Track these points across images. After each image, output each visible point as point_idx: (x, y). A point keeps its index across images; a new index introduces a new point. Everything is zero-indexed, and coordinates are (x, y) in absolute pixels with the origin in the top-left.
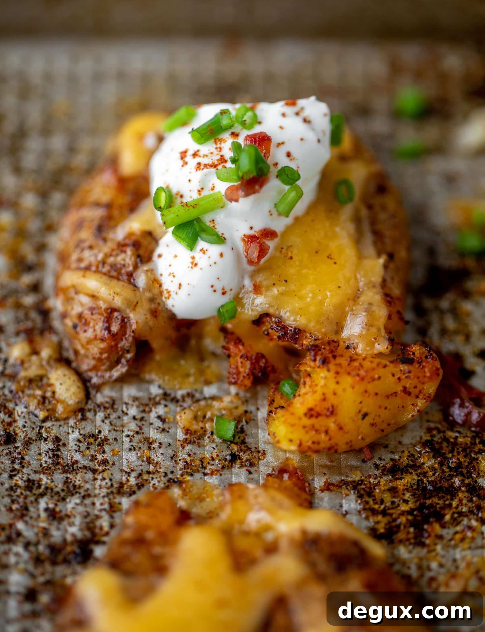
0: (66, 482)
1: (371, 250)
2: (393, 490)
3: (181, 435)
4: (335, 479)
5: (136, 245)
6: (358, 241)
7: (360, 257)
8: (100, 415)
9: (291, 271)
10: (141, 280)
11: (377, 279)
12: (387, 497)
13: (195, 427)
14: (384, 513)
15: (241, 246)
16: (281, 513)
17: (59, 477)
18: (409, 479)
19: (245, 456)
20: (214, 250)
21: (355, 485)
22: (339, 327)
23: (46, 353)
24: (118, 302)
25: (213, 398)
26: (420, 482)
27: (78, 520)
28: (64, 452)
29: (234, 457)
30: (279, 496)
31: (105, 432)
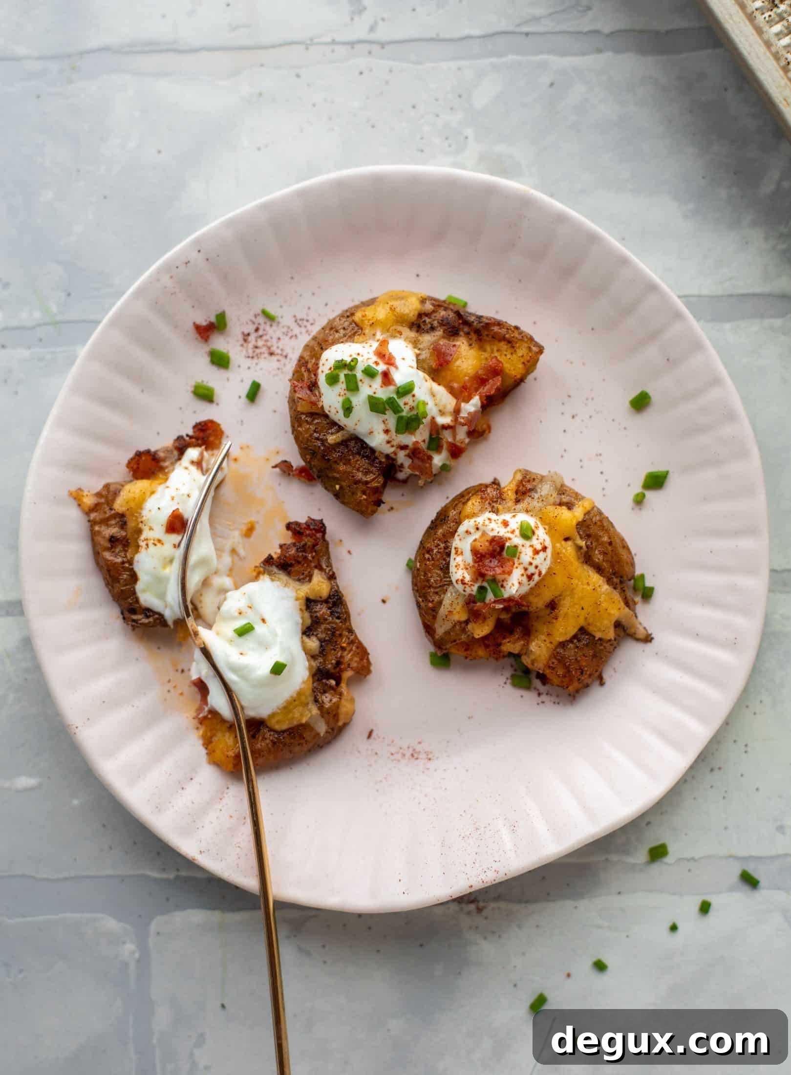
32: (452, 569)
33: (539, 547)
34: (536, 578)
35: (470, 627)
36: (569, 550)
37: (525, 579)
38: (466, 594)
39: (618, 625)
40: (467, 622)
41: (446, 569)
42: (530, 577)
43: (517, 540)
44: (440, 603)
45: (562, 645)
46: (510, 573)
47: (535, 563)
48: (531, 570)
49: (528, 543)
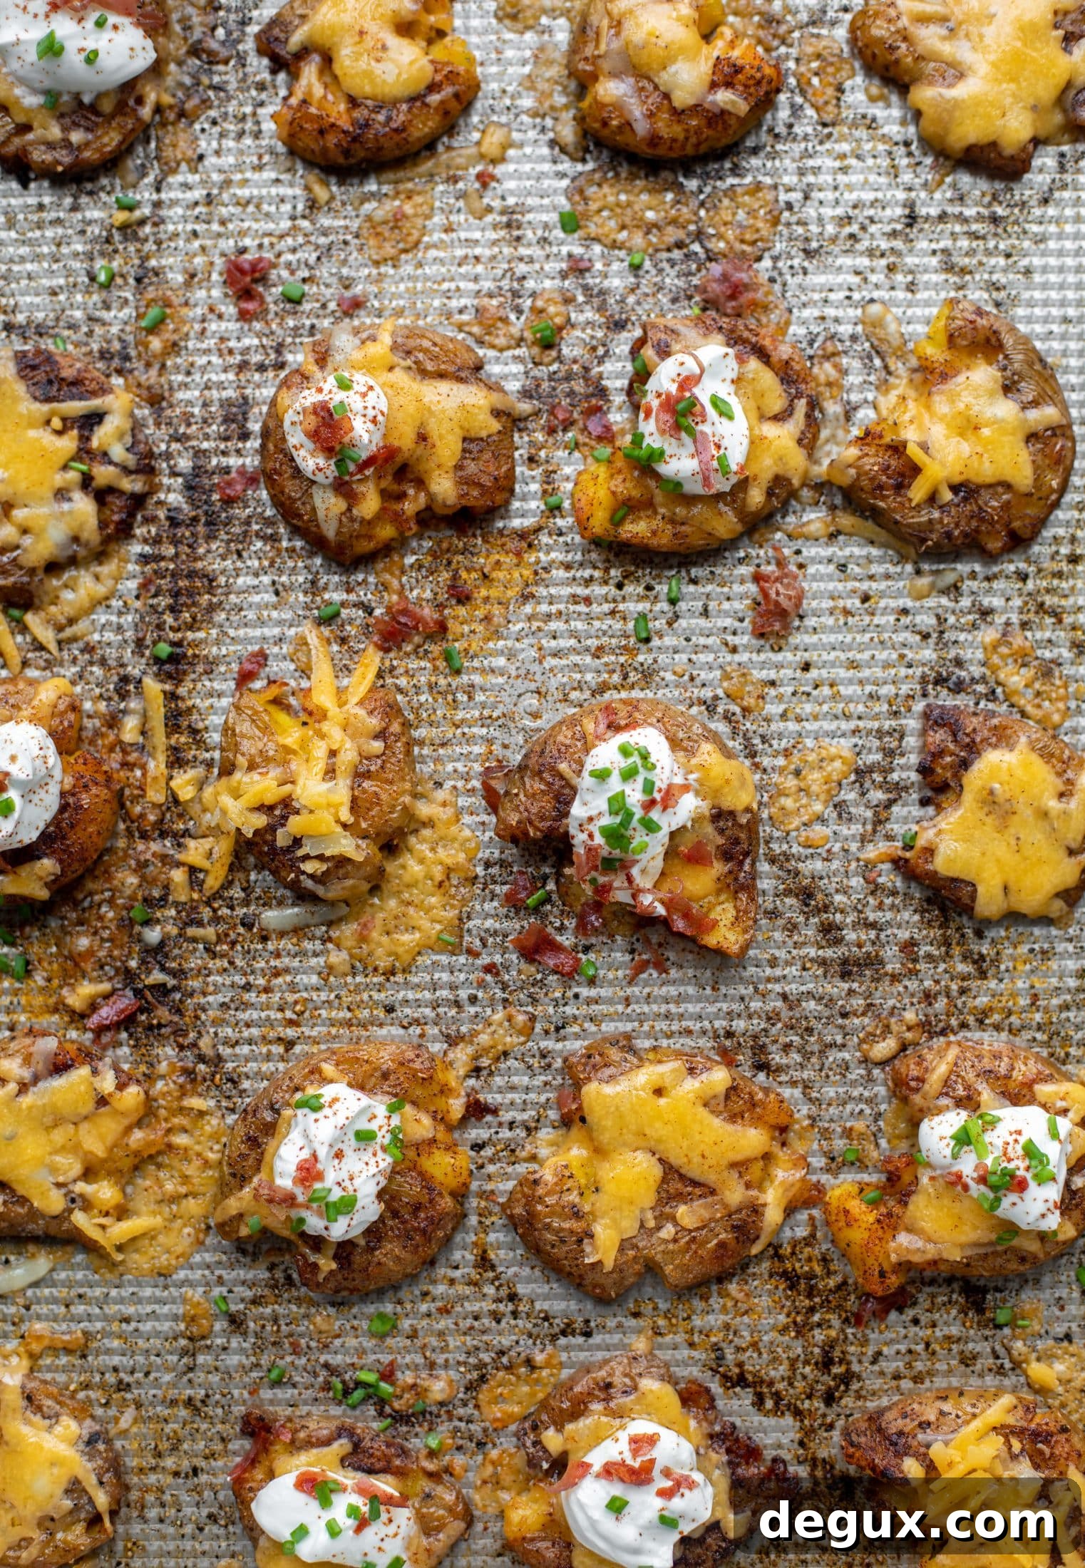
0: (812, 1053)
1: (969, 1253)
2: (810, 1259)
3: (848, 1125)
4: (818, 1223)
5: (969, 1098)
6: (977, 1245)
7: (962, 1246)
8: (863, 1072)
9: (946, 1201)
10: (944, 1101)
11: (945, 1256)
12: (803, 1256)
13: (854, 1134)
14: (793, 1253)
15: (955, 1169)
16: (780, 1191)
17: (816, 1048)
18: (818, 1269)
19: (833, 1166)
20: (948, 1152)
21: (813, 1235)
22: (909, 1230)
23: (909, 1035)
24: (927, 1087)
25: (877, 1145)
26: (815, 1277)
27: (784, 1061)
28: (834, 1050)
29: (833, 1159)
30: (794, 1190)
31: (849, 1076)
32: (302, 465)
33: (364, 389)
34: (380, 418)
35: (355, 511)
36: (399, 377)
37: (370, 426)
38: (331, 480)
39: (497, 413)
40: (349, 509)
41: (297, 472)
42: (374, 421)
43: (340, 396)
44: (314, 509)
45: (458, 467)
46: (352, 429)
47: (369, 405)
48: (371, 413)
49: (351, 393)
